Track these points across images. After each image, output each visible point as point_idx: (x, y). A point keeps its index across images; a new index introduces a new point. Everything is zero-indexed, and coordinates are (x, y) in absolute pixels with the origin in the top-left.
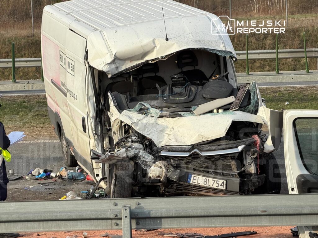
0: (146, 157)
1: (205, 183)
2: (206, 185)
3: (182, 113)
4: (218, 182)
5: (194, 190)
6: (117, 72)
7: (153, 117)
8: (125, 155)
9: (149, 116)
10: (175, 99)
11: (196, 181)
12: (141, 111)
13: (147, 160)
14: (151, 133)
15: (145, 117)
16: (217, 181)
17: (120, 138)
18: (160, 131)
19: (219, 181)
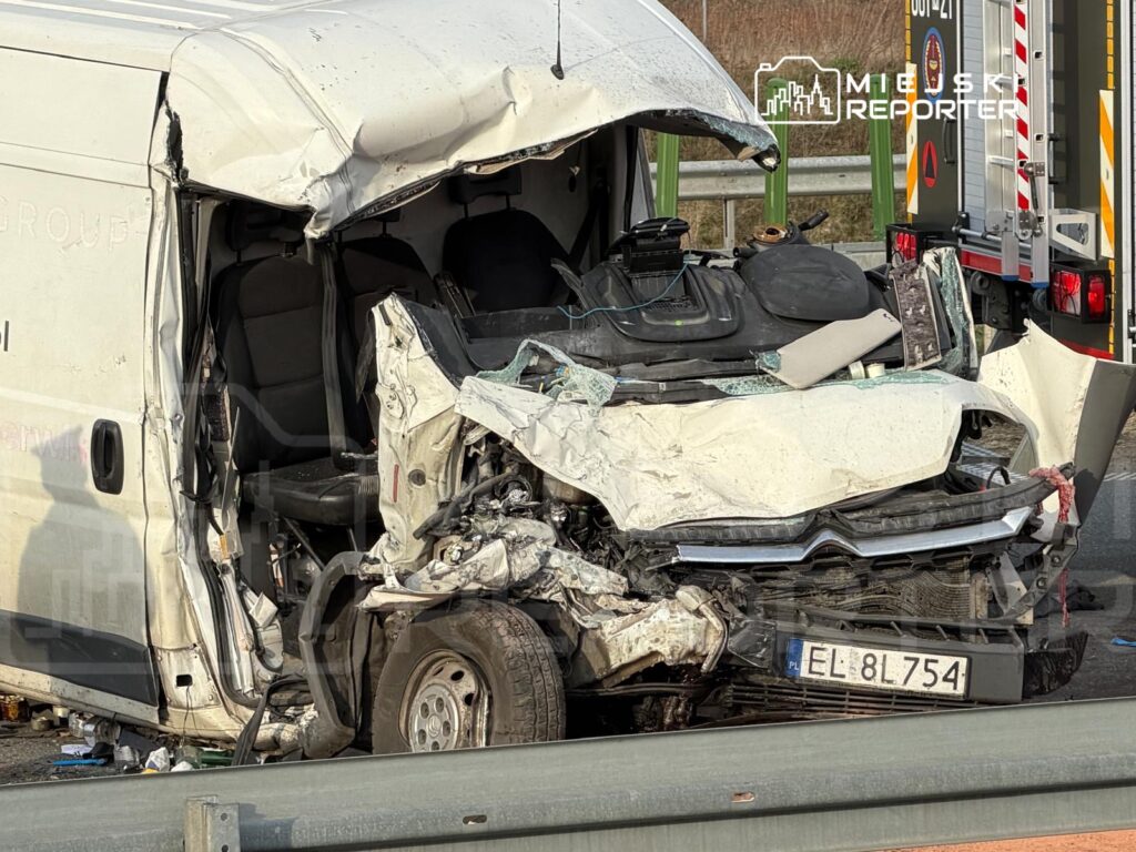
0: (588, 577)
1: (869, 672)
2: (871, 683)
3: (721, 384)
4: (931, 666)
5: (809, 705)
6: (348, 215)
7: (585, 402)
8: (502, 570)
9: (562, 397)
10: (672, 323)
11: (825, 668)
12: (529, 377)
13: (593, 590)
14: (590, 470)
15: (551, 405)
16: (927, 661)
17: (443, 499)
18: (620, 462)
19: (936, 661)
